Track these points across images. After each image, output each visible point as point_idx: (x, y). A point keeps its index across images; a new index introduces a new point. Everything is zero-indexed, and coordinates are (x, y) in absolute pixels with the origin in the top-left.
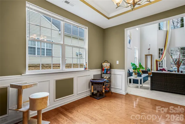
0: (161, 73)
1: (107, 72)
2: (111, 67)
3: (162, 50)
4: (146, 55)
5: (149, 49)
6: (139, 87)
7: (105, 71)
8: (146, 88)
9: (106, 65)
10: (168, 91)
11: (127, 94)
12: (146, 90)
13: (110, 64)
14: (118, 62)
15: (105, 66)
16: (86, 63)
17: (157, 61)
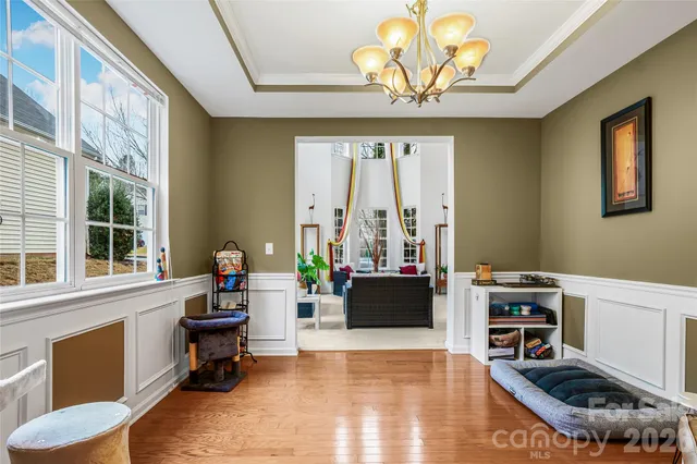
0: (367, 278)
1: (238, 283)
2: (247, 265)
3: (340, 211)
4: (304, 227)
5: (312, 208)
6: (317, 326)
7: (232, 281)
8: (336, 326)
9: (229, 259)
10: (389, 323)
11: (300, 352)
12: (335, 332)
13: (240, 255)
14: (269, 249)
15: (227, 261)
16: (163, 250)
17: (330, 245)
